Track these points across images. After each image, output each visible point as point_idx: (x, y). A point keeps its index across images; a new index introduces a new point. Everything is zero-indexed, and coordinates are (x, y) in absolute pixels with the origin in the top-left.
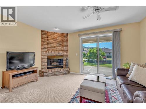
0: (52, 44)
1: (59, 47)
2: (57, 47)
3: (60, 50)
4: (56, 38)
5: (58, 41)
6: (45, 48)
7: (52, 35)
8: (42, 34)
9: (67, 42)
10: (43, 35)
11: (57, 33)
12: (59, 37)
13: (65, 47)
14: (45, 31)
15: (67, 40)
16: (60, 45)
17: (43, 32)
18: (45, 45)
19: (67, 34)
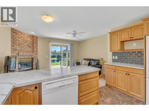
0: (22, 46)
1: (29, 49)
2: (27, 49)
3: (30, 52)
4: (26, 39)
5: (28, 43)
6: (16, 50)
7: (22, 36)
8: (12, 32)
9: (37, 45)
10: (14, 34)
11: (27, 34)
12: (29, 39)
13: (35, 50)
14: (16, 30)
15: (37, 43)
16: (30, 47)
17: (14, 31)
18: (16, 46)
19: (37, 37)
